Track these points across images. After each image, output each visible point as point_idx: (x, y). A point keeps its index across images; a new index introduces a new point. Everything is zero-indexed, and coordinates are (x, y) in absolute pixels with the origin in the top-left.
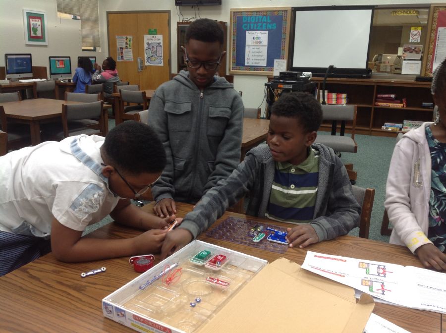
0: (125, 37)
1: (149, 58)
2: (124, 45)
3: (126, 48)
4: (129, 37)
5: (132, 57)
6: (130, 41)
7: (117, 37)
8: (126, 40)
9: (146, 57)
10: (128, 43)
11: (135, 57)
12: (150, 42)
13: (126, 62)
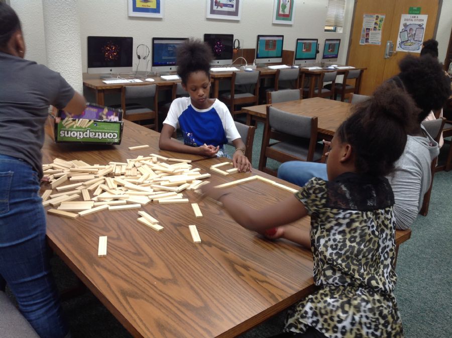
0: (375, 16)
1: (402, 42)
2: (372, 26)
3: (374, 30)
4: (380, 16)
5: (380, 40)
6: (380, 21)
7: (364, 16)
8: (377, 19)
9: (399, 40)
10: (378, 23)
11: (384, 41)
12: (408, 23)
13: (370, 46)
